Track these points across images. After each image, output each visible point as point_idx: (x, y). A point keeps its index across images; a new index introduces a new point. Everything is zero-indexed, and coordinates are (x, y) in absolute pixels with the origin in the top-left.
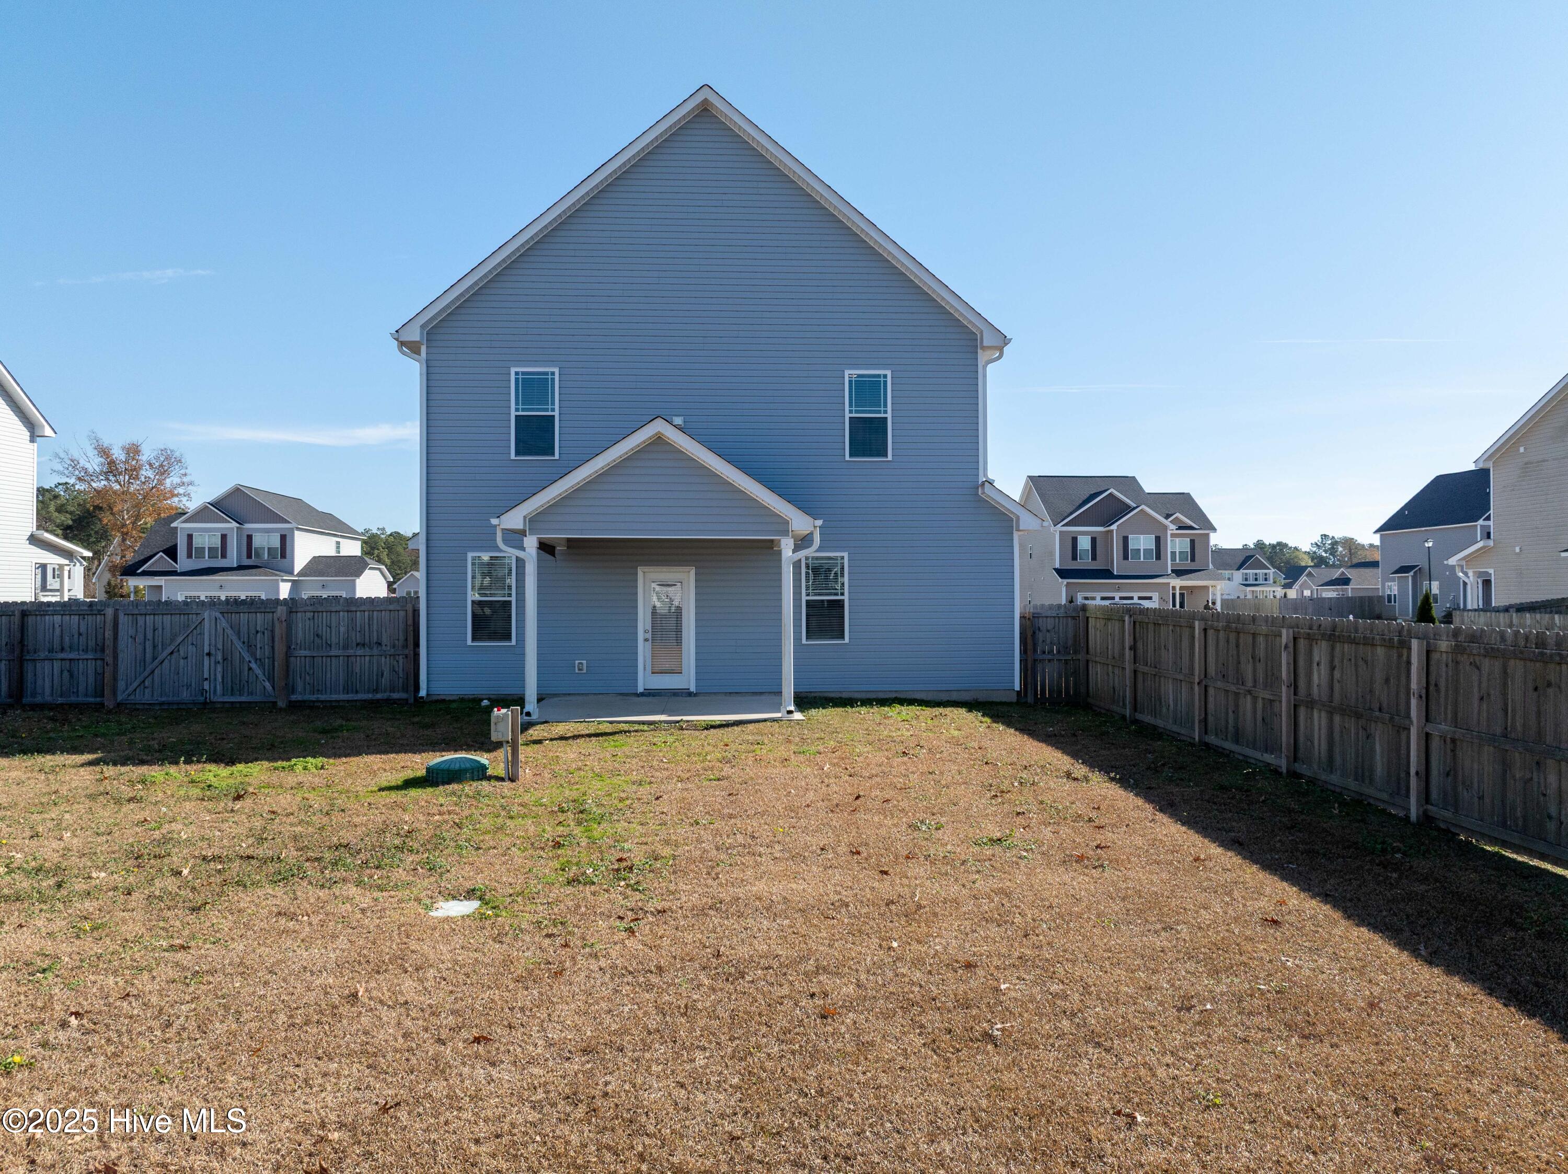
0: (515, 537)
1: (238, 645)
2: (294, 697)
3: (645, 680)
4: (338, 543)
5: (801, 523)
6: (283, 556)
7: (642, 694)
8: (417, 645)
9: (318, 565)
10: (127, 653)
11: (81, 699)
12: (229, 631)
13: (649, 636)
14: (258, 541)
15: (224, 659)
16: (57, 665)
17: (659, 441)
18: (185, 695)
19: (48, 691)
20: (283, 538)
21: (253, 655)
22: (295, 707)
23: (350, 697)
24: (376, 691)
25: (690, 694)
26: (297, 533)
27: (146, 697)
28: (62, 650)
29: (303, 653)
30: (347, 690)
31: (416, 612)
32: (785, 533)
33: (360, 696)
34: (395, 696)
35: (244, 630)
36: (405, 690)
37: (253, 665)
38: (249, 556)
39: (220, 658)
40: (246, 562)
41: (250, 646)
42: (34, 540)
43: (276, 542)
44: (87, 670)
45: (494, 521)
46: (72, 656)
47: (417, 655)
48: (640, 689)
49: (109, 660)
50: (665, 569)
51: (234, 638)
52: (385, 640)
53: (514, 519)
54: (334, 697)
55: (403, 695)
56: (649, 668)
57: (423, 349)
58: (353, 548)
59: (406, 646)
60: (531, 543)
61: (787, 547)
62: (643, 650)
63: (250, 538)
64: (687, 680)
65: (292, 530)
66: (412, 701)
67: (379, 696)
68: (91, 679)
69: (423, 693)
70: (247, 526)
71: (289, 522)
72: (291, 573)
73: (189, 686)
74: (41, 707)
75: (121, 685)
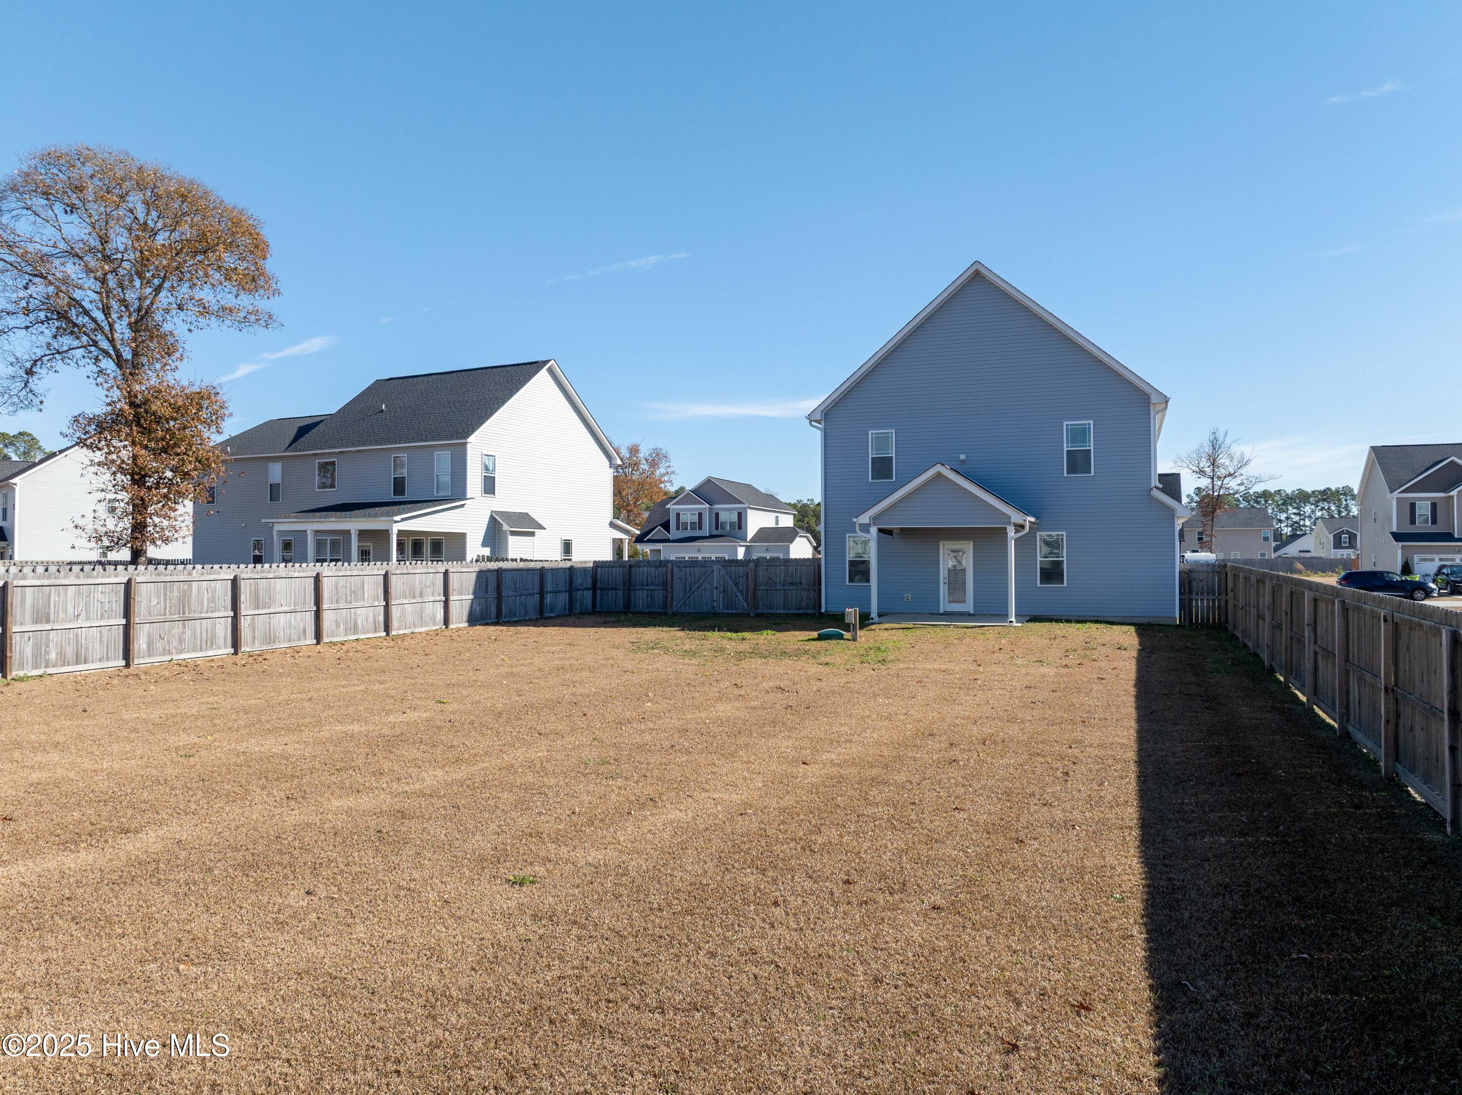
0: (865, 528)
1: (730, 583)
2: (759, 611)
3: (944, 606)
4: (777, 517)
5: (1016, 517)
6: (740, 528)
7: (942, 614)
8: (820, 584)
9: (764, 534)
10: (678, 587)
11: (656, 610)
12: (726, 576)
13: (946, 581)
14: (723, 517)
15: (724, 591)
16: (645, 593)
17: (939, 475)
18: (705, 609)
19: (641, 606)
20: (740, 515)
21: (738, 588)
22: (758, 615)
23: (786, 612)
24: (799, 609)
25: (970, 615)
26: (749, 511)
27: (687, 609)
28: (648, 585)
29: (762, 588)
30: (784, 608)
31: (819, 566)
32: (1009, 523)
33: (791, 612)
34: (809, 611)
35: (733, 575)
36: (814, 609)
37: (738, 594)
38: (717, 528)
39: (721, 590)
40: (715, 532)
41: (736, 584)
42: (612, 525)
43: (735, 518)
44: (659, 596)
45: (855, 520)
46: (652, 588)
47: (820, 590)
48: (942, 611)
49: (669, 590)
50: (955, 542)
51: (728, 579)
52: (804, 582)
53: (864, 519)
54: (778, 611)
55: (813, 612)
56: (947, 599)
57: (823, 423)
58: (787, 521)
59: (814, 585)
60: (874, 530)
61: (1011, 532)
62: (943, 589)
63: (717, 515)
64: (969, 606)
65: (745, 509)
66: (817, 614)
67: (801, 611)
68: (661, 600)
69: (823, 610)
70: (716, 506)
71: (743, 503)
72: (745, 540)
73: (707, 604)
74: (640, 613)
75: (675, 603)
